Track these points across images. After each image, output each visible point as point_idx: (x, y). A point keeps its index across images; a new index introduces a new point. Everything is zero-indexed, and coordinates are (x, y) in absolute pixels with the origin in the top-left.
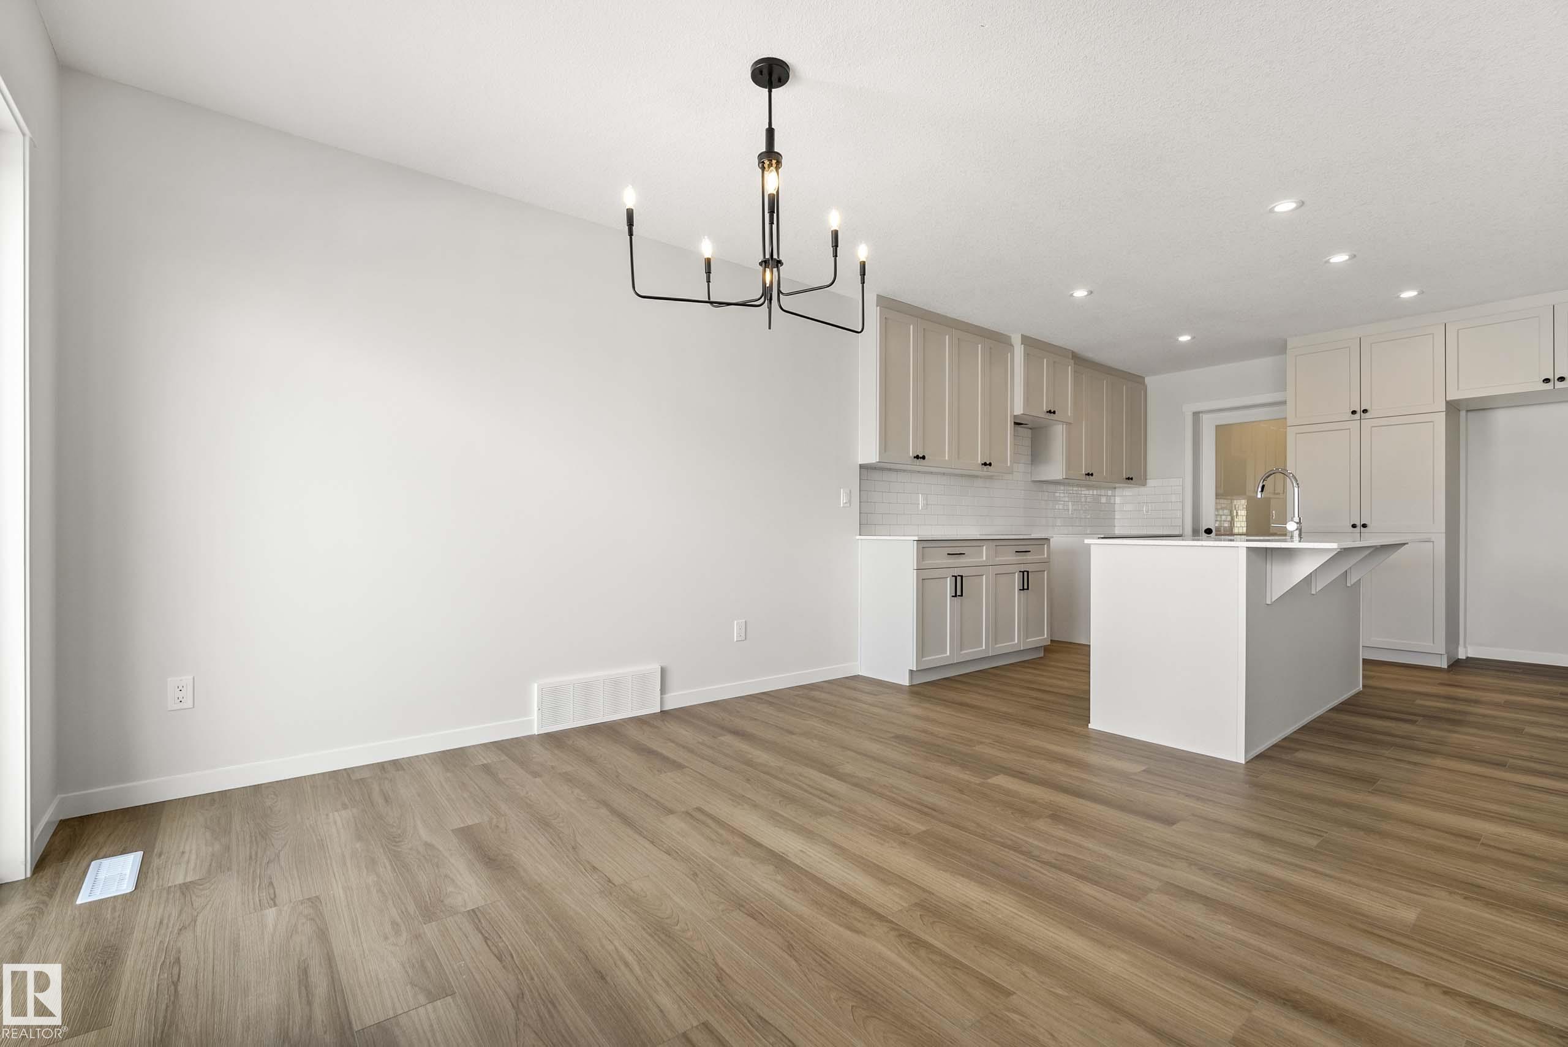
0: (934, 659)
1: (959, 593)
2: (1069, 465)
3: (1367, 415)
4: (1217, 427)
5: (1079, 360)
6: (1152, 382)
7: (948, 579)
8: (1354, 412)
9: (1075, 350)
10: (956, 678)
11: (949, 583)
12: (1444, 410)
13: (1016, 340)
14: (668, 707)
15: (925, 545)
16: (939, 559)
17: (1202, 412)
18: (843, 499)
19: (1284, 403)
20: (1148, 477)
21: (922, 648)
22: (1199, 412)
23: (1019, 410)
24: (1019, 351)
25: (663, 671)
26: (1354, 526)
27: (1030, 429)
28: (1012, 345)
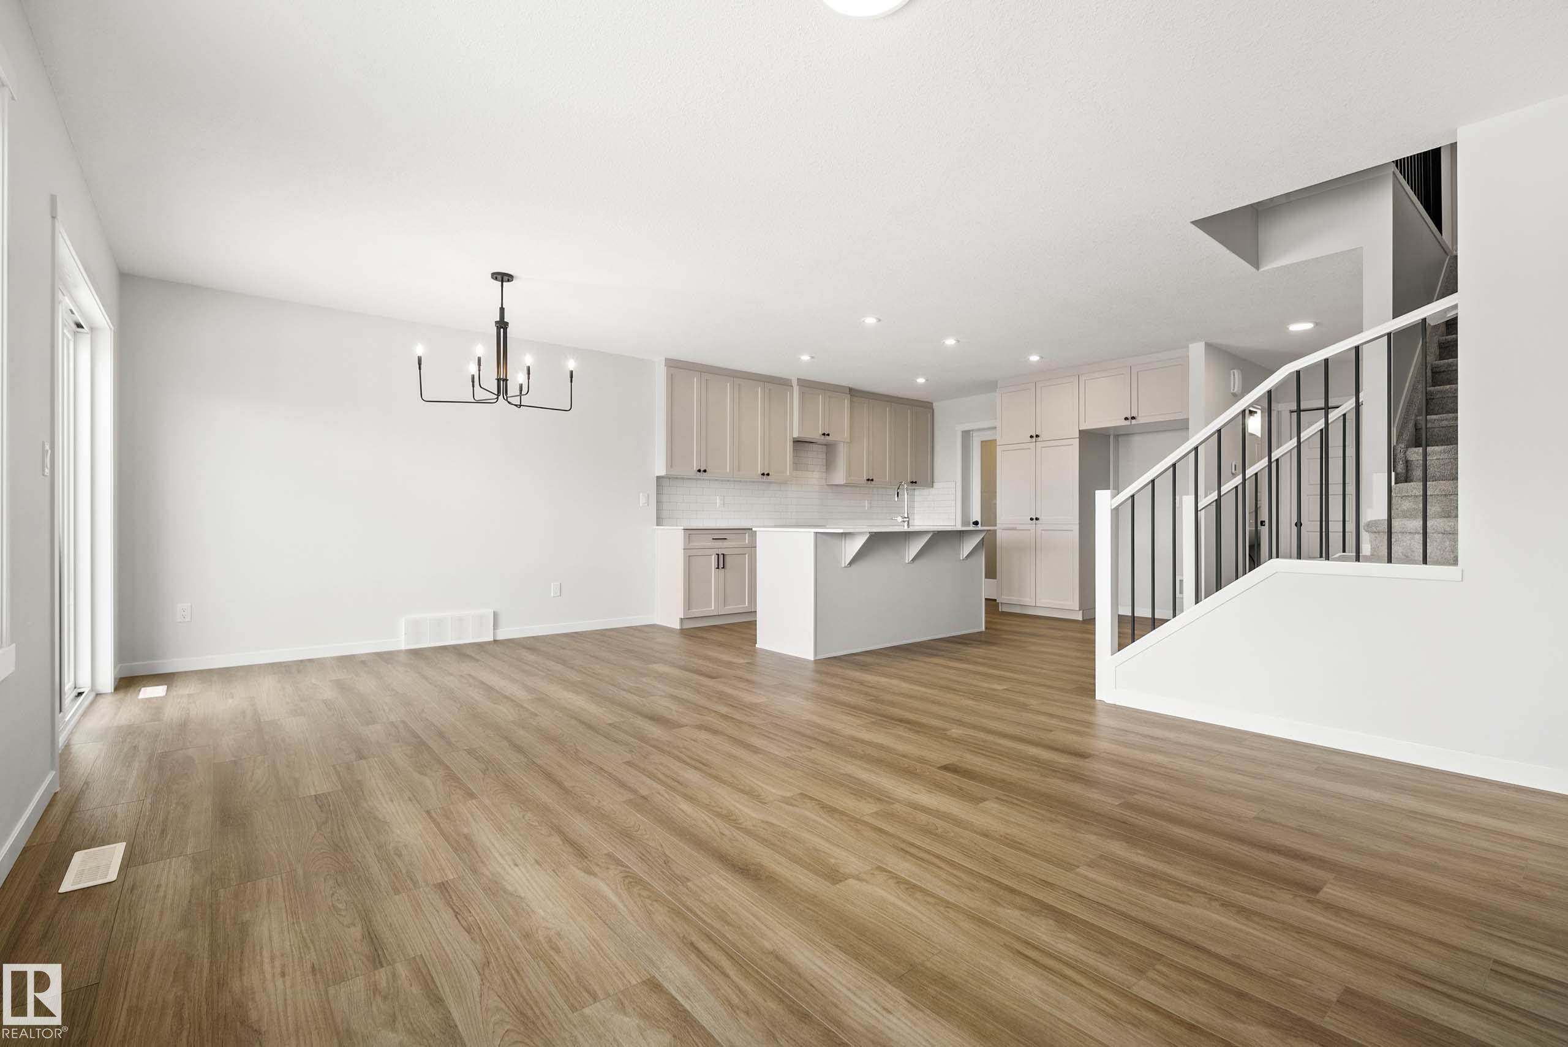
0: (696, 612)
1: (721, 565)
2: (849, 473)
3: (1039, 439)
4: (981, 441)
5: (853, 392)
6: (936, 406)
7: (713, 556)
8: (1031, 437)
9: (850, 386)
10: (726, 627)
11: (714, 559)
12: (1078, 436)
13: (795, 383)
14: (499, 638)
15: (690, 532)
16: (706, 542)
17: (973, 430)
18: (642, 501)
19: (995, 428)
20: (935, 480)
21: (689, 602)
22: (969, 431)
23: (796, 435)
24: (796, 389)
25: (495, 615)
26: (1032, 519)
27: (825, 445)
28: (792, 386)
